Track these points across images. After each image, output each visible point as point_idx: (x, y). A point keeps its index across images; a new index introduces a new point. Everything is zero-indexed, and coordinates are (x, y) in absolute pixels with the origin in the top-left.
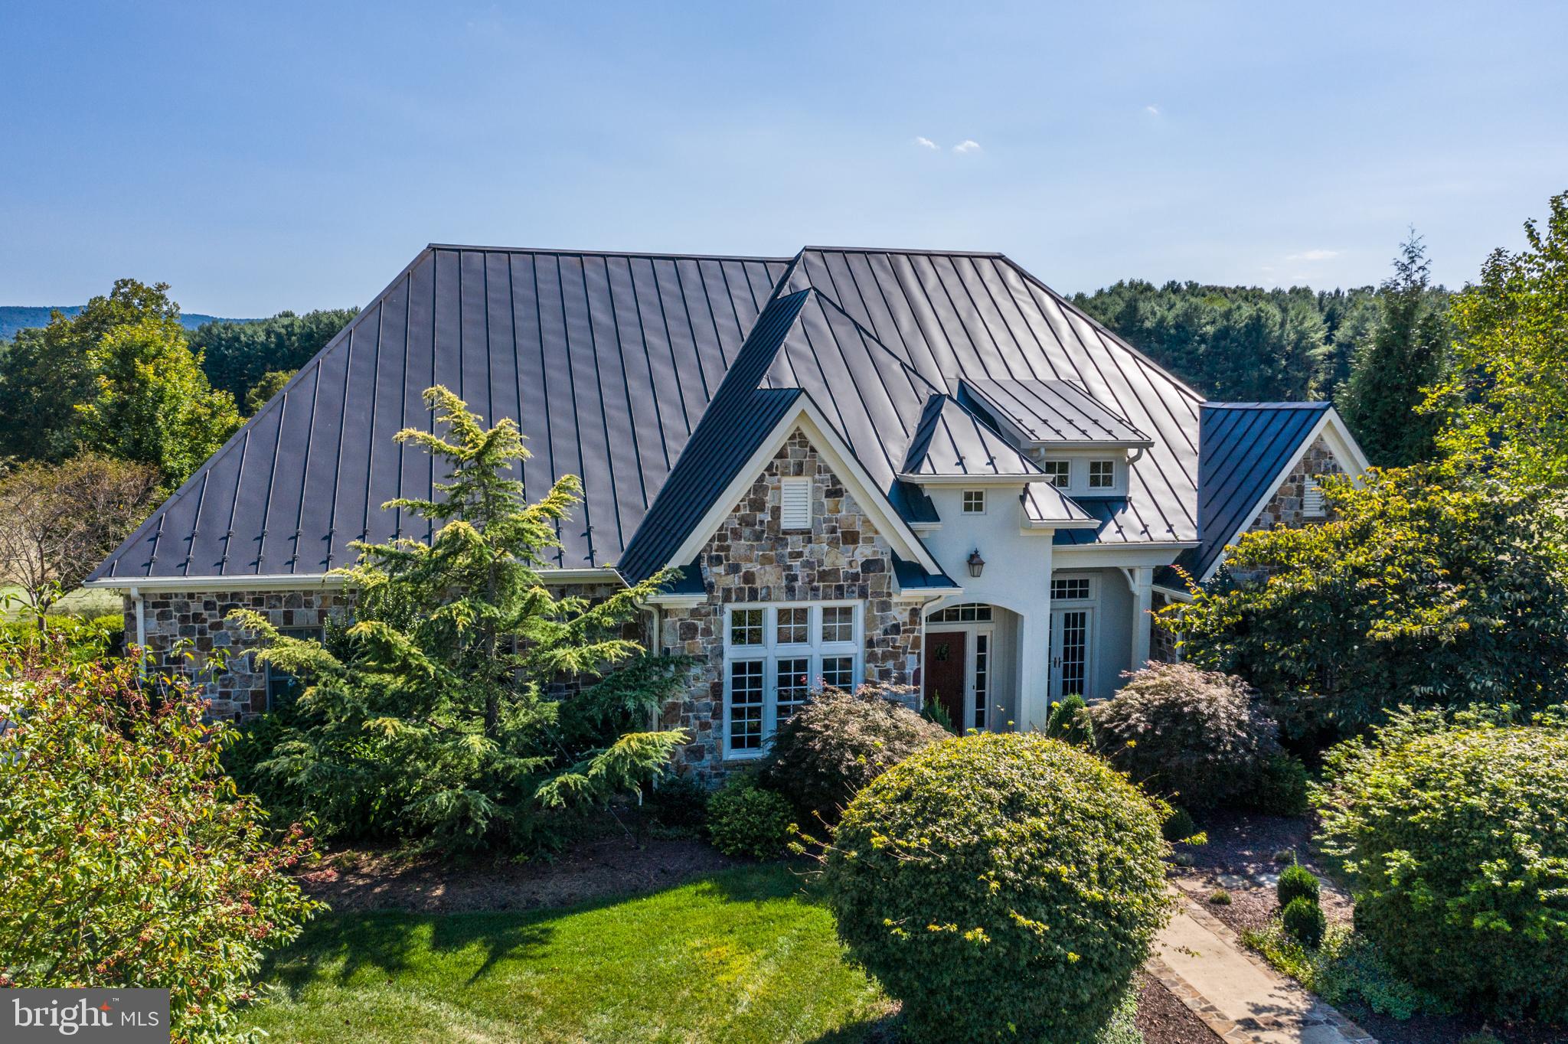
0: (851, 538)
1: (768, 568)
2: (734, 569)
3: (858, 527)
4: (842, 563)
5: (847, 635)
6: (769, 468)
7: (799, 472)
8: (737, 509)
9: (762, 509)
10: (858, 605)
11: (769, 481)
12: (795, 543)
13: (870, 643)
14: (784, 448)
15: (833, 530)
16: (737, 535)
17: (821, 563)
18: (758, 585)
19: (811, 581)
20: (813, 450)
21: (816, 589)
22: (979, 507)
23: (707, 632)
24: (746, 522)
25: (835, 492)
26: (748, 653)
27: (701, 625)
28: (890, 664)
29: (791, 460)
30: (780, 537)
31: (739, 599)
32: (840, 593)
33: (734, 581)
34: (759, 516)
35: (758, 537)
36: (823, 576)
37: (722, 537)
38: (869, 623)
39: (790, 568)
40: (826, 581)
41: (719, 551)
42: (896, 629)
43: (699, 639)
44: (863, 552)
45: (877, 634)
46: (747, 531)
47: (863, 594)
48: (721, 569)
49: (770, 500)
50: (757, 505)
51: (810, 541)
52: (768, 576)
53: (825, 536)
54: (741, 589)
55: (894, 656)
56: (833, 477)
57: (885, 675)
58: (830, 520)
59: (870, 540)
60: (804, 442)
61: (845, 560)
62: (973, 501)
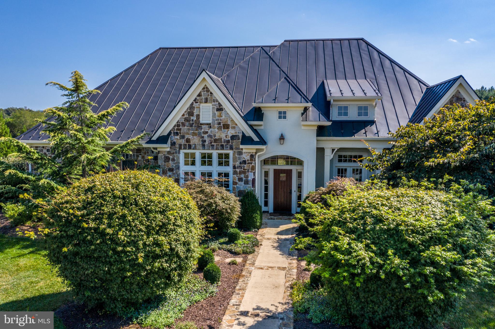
0: (226, 126)
1: (195, 137)
2: (183, 137)
3: (229, 123)
4: (223, 136)
5: (227, 164)
6: (195, 100)
7: (206, 102)
8: (183, 115)
9: (193, 115)
10: (231, 152)
11: (195, 105)
12: (205, 128)
13: (234, 167)
14: (200, 93)
15: (219, 124)
16: (183, 125)
17: (215, 136)
18: (191, 143)
19: (211, 143)
20: (211, 93)
21: (213, 146)
22: (285, 117)
23: (173, 160)
24: (186, 120)
25: (220, 109)
26: (189, 169)
27: (171, 157)
28: (242, 176)
29: (203, 97)
30: (199, 125)
31: (185, 148)
32: (222, 147)
33: (183, 142)
34: (192, 118)
35: (191, 125)
36: (216, 141)
37: (178, 125)
38: (235, 160)
39: (203, 137)
40: (218, 143)
41: (176, 130)
42: (244, 162)
43: (171, 162)
44: (231, 132)
45: (237, 164)
46: (187, 123)
47: (231, 148)
48: (178, 137)
49: (196, 112)
50: (191, 114)
51: (210, 127)
52: (195, 140)
53: (216, 126)
54: (185, 145)
55: (244, 173)
56: (219, 103)
57: (240, 180)
58: (218, 120)
59: (234, 128)
60: (208, 91)
61: (224, 135)
62: (282, 115)
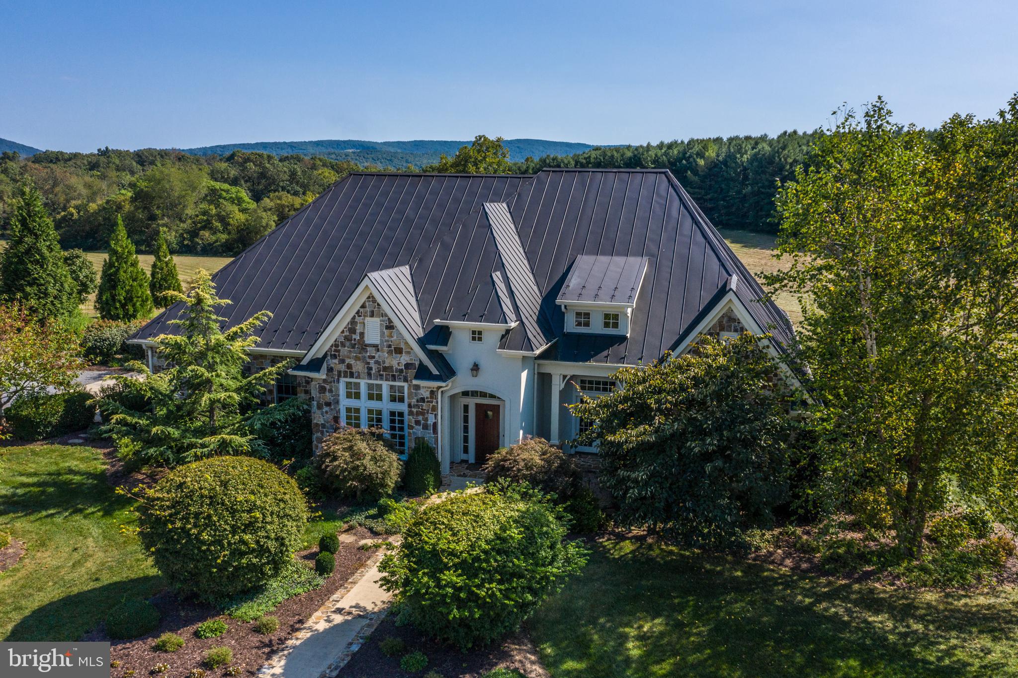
0: (399, 351)
1: (358, 362)
2: (342, 361)
3: (402, 346)
4: (395, 363)
5: (401, 400)
6: (358, 312)
7: (372, 315)
8: (343, 332)
9: (355, 333)
10: (405, 385)
11: (358, 319)
12: (371, 351)
13: (410, 406)
14: (364, 303)
15: (390, 346)
16: (343, 345)
17: (384, 362)
18: (354, 370)
19: (379, 371)
20: (378, 305)
21: (381, 375)
22: (480, 339)
23: (331, 391)
24: (346, 338)
25: (391, 326)
26: (353, 403)
27: (328, 387)
28: (420, 418)
29: (368, 309)
30: (364, 347)
31: (345, 376)
32: (394, 378)
33: (342, 367)
34: (354, 336)
35: (353, 346)
36: (385, 369)
37: (336, 346)
38: (410, 396)
39: (369, 363)
40: (388, 372)
41: (334, 352)
42: (423, 400)
43: (327, 394)
44: (404, 359)
45: (414, 401)
46: (348, 344)
47: (406, 380)
48: (336, 361)
49: (359, 328)
50: (352, 331)
51: (378, 350)
52: (358, 367)
53: (386, 349)
54: (346, 372)
55: (422, 414)
56: (389, 319)
57: (418, 423)
58: (388, 341)
59: (409, 353)
60: (374, 301)
61: (398, 362)
62: (477, 336)
